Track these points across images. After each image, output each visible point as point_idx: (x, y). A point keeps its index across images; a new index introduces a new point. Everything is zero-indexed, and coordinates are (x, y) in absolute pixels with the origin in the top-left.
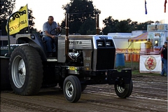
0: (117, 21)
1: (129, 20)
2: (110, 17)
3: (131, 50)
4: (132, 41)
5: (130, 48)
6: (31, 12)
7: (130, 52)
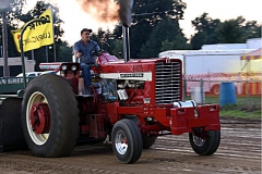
0: (218, 21)
1: (241, 19)
2: (205, 15)
3: (248, 74)
4: (248, 58)
5: (244, 71)
6: (57, 10)
7: (244, 78)
